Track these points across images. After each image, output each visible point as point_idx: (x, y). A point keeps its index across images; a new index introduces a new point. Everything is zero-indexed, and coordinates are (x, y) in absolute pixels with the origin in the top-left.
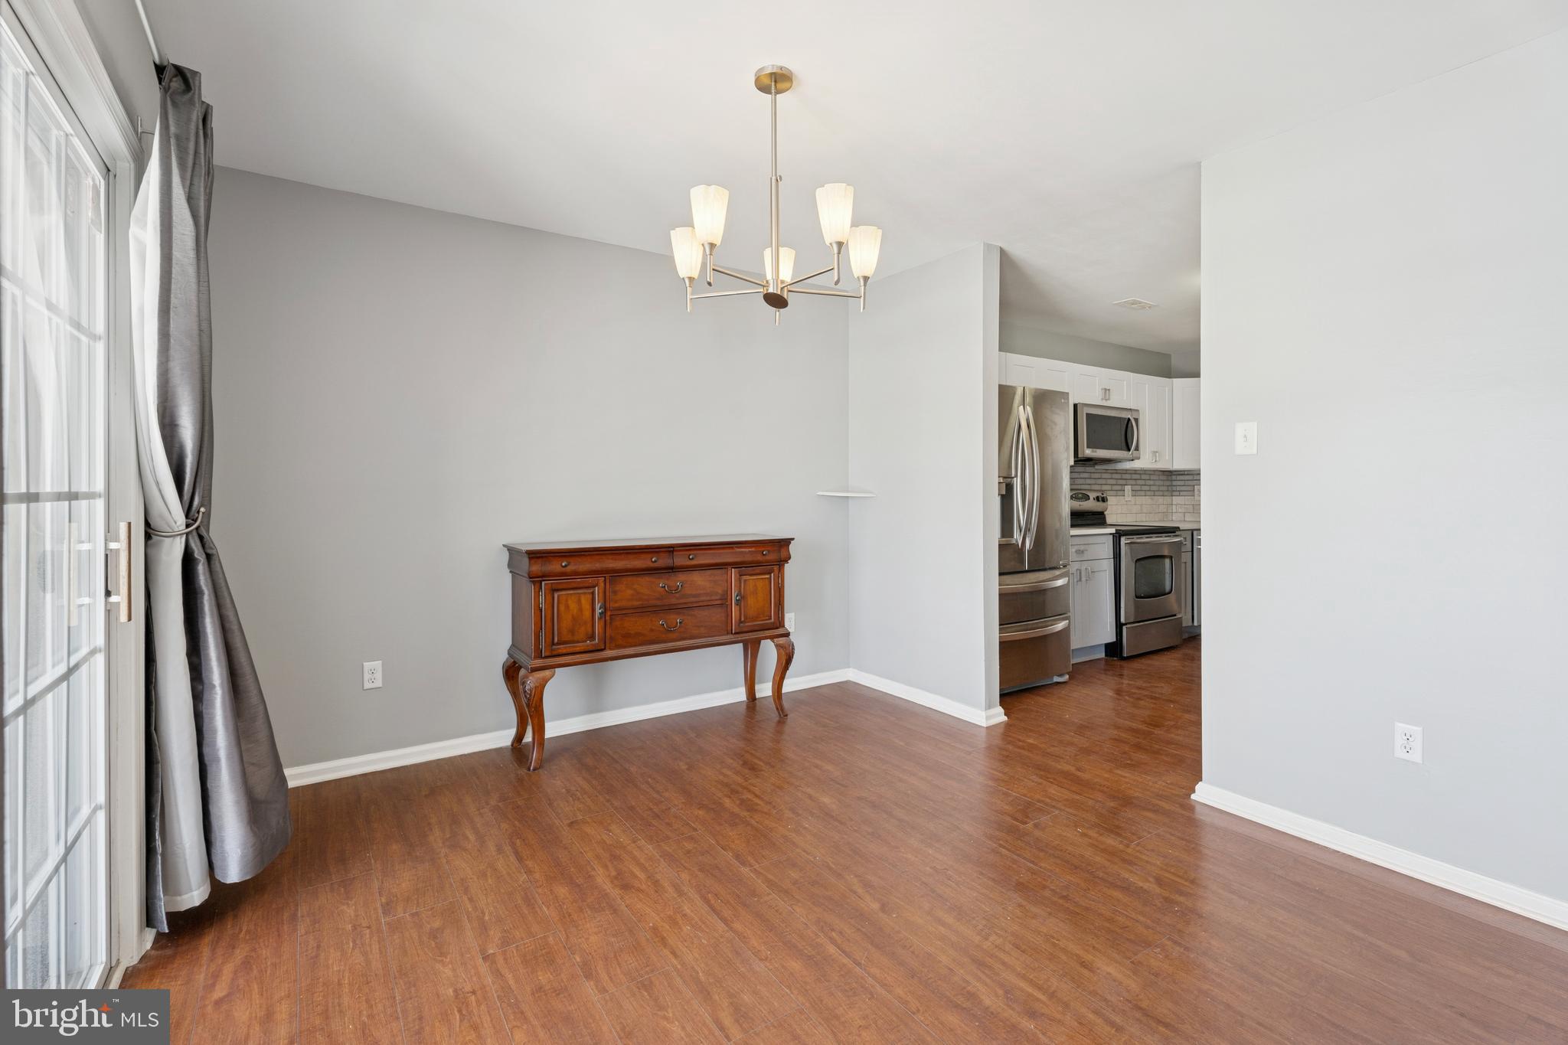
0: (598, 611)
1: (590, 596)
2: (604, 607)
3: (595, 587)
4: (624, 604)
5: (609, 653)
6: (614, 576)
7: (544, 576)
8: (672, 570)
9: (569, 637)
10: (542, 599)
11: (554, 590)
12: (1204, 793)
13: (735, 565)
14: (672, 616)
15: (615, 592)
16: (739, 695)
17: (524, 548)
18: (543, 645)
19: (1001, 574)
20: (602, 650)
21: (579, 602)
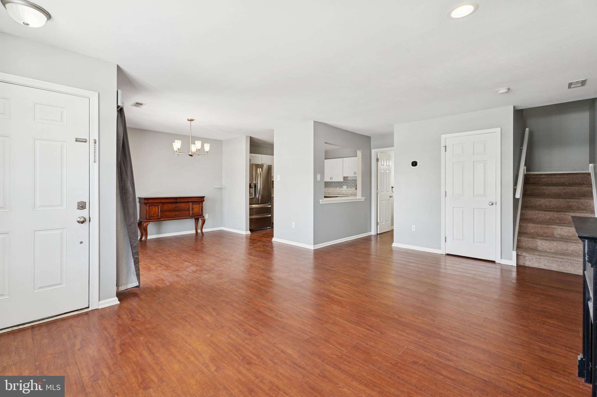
0: (159, 211)
1: (158, 207)
2: (161, 210)
3: (159, 206)
4: (165, 209)
5: (162, 219)
6: (163, 203)
7: (148, 203)
8: (176, 203)
9: (153, 216)
10: (147, 208)
11: (150, 206)
12: (274, 239)
13: (191, 202)
14: (176, 212)
15: (163, 207)
16: (194, 232)
17: (143, 197)
18: (147, 217)
19: (250, 204)
20: (160, 219)
21: (155, 208)
